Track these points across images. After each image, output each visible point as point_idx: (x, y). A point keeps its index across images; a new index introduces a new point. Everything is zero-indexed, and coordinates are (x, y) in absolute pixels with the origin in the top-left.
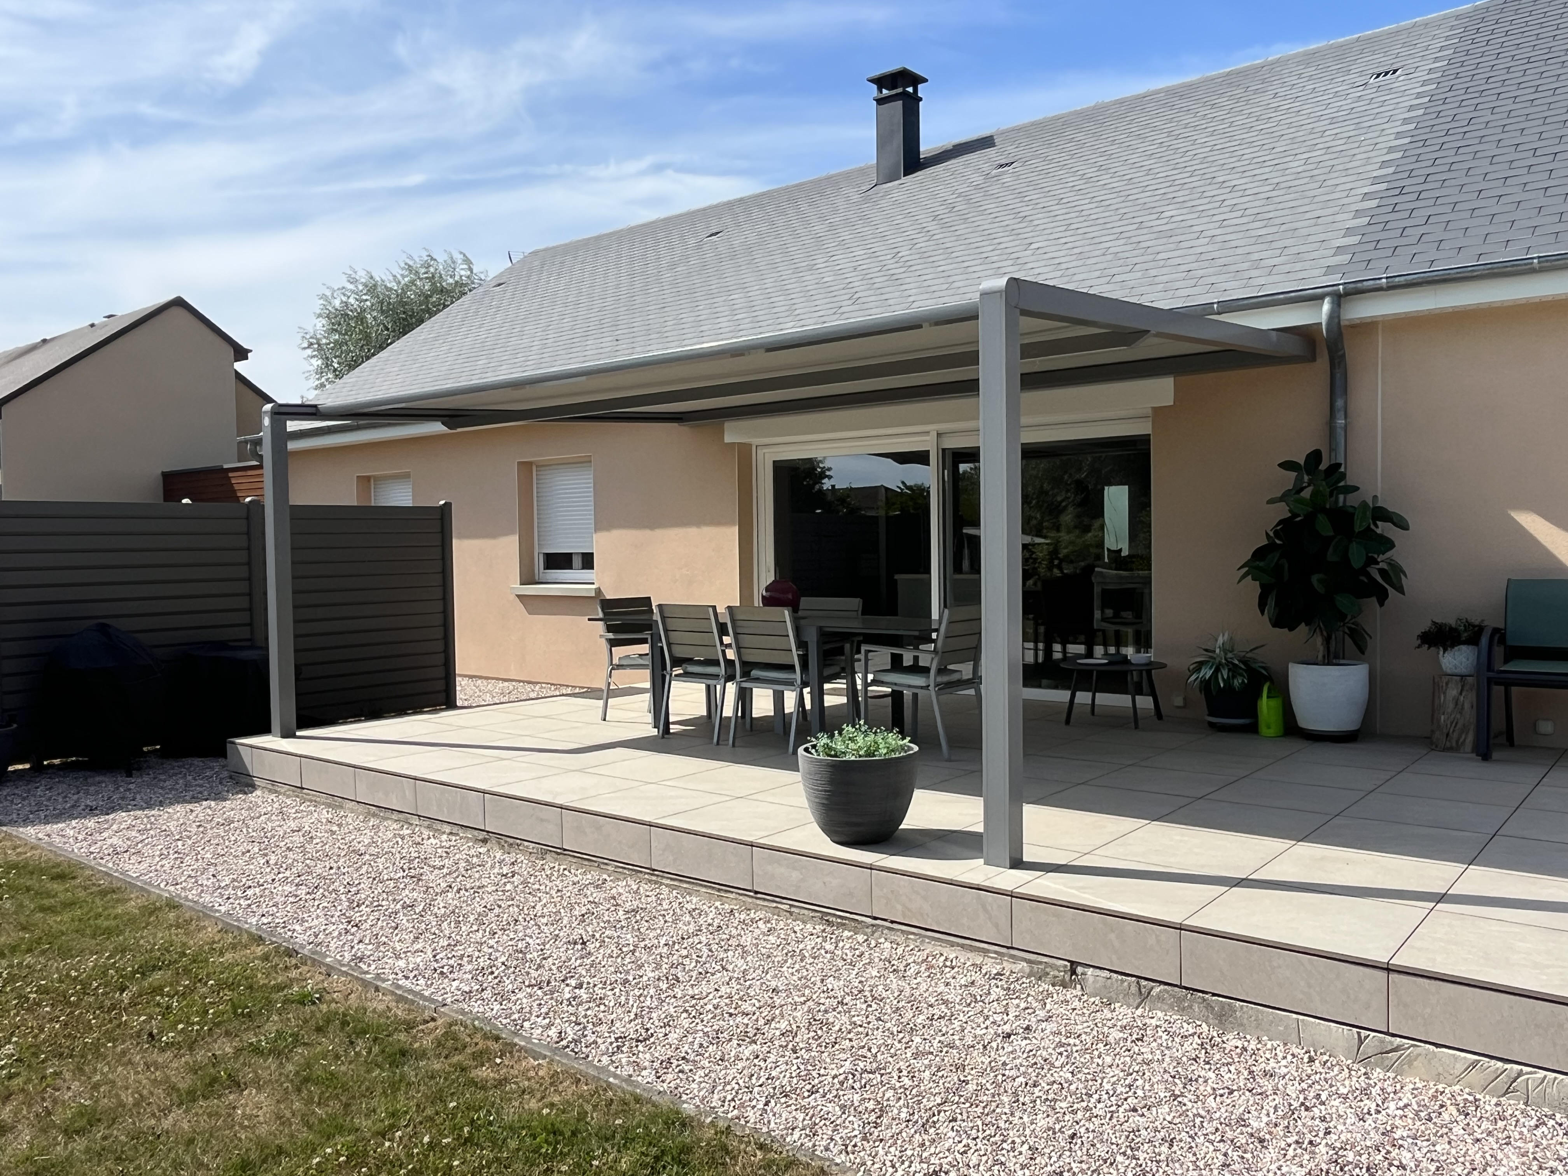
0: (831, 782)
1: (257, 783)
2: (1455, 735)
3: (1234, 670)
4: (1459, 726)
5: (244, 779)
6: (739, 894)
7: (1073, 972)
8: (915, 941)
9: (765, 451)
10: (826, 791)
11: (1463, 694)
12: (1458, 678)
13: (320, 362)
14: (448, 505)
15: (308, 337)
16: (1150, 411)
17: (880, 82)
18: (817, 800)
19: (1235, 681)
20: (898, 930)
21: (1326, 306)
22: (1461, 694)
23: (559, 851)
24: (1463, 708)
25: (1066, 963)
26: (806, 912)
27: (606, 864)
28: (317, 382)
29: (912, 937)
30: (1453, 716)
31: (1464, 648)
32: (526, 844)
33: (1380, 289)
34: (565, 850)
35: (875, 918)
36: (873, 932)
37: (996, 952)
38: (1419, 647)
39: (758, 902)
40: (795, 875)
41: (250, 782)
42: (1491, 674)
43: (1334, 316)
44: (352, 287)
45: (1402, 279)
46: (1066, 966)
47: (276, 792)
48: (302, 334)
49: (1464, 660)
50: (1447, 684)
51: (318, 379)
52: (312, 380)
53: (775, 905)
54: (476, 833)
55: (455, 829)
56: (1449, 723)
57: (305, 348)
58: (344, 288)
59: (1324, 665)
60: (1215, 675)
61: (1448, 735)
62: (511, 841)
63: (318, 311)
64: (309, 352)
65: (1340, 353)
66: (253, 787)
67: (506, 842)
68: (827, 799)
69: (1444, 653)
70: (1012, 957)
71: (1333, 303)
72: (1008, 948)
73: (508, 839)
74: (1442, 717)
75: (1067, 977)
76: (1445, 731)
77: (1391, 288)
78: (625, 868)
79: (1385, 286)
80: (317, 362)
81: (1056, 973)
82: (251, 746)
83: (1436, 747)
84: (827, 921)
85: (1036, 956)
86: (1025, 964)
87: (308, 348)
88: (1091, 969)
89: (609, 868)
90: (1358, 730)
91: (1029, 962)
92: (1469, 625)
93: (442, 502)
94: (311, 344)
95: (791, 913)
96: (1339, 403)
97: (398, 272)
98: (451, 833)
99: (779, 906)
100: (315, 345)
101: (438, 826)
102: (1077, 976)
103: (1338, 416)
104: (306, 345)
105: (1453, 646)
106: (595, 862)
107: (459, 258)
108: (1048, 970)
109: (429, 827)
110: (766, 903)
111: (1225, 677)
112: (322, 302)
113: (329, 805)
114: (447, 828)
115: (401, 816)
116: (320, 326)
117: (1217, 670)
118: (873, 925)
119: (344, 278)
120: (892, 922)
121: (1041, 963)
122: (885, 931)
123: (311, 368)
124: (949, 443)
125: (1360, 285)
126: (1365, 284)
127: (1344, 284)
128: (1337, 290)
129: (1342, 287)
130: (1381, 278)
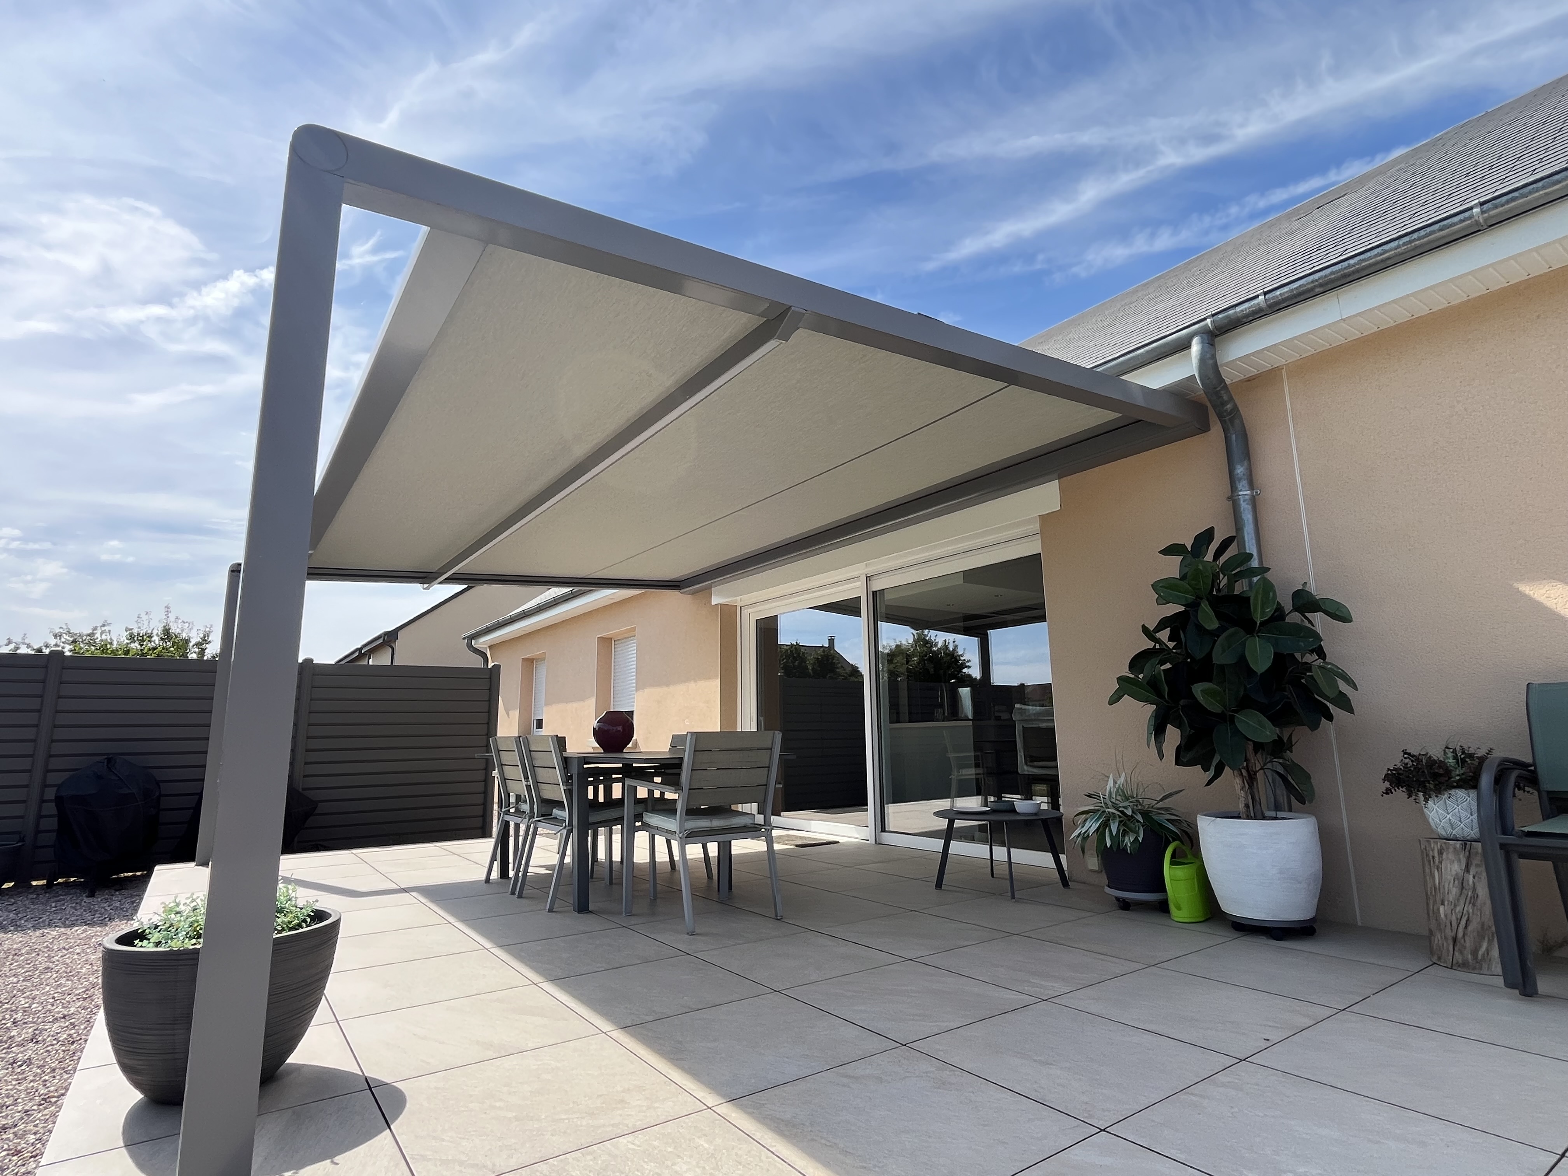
2: (1469, 943)
3: (1126, 822)
4: (1474, 925)
9: (749, 611)
11: (1473, 871)
12: (1458, 844)
14: (497, 667)
16: (1037, 524)
19: (1127, 839)
21: (1196, 350)
22: (1467, 869)
24: (1475, 896)
30: (1459, 909)
31: (1460, 793)
33: (1259, 313)
38: (1388, 792)
42: (1508, 839)
43: (1207, 362)
45: (1286, 289)
49: (1464, 814)
50: (1440, 853)
56: (1454, 918)
59: (1249, 817)
60: (1100, 830)
61: (1455, 940)
65: (1228, 407)
69: (1426, 800)
71: (1202, 342)
74: (1442, 908)
76: (1450, 934)
79: (1264, 304)
83: (1439, 958)
90: (1313, 920)
92: (1464, 757)
96: (1240, 470)
103: (1240, 487)
105: (1439, 791)
111: (1114, 833)
117: (1105, 825)
124: (877, 586)
125: (1231, 312)
126: (1238, 309)
127: (1213, 315)
128: (1207, 325)
129: (1209, 321)
130: (1257, 297)
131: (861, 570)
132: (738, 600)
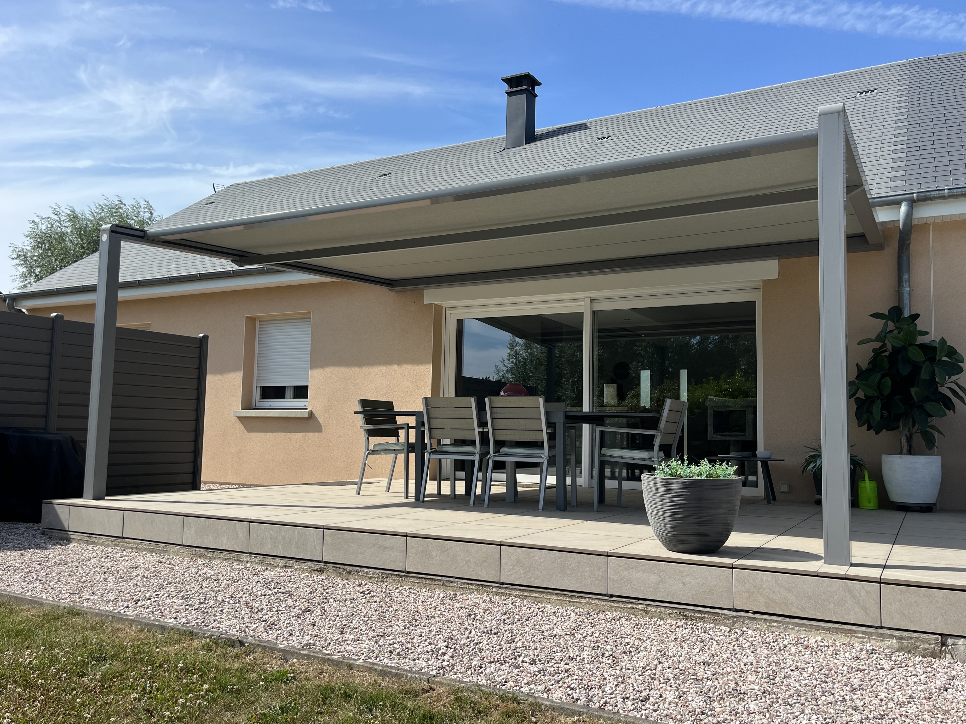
0: (686, 498)
1: (72, 537)
5: (56, 534)
6: (592, 598)
7: (943, 644)
8: (778, 627)
9: (450, 312)
10: (680, 506)
13: (25, 270)
14: (206, 338)
15: (17, 250)
16: (760, 284)
17: (510, 81)
18: (670, 515)
20: (760, 619)
21: (903, 208)
23: (402, 574)
25: (937, 636)
26: (663, 610)
27: (452, 582)
28: (21, 284)
29: (775, 624)
32: (366, 570)
33: (943, 197)
34: (408, 572)
35: (737, 610)
36: (734, 623)
37: (863, 633)
39: (613, 604)
40: (653, 578)
41: (65, 536)
43: (909, 215)
44: (56, 217)
46: (937, 639)
47: (93, 543)
48: (13, 249)
51: (22, 282)
52: (17, 282)
53: (630, 606)
54: (312, 564)
55: (289, 562)
57: (13, 259)
58: (49, 217)
62: (351, 568)
63: (27, 233)
64: (17, 261)
65: (908, 242)
66: (69, 541)
67: (344, 570)
68: (681, 513)
70: (881, 635)
71: (908, 205)
72: (877, 628)
73: (346, 567)
75: (938, 649)
77: (951, 197)
78: (471, 584)
79: (946, 195)
80: (22, 270)
81: (927, 646)
82: (70, 505)
84: (685, 616)
85: (906, 633)
86: (895, 641)
87: (16, 259)
88: (962, 639)
89: (455, 585)
90: (934, 504)
91: (899, 638)
93: (201, 335)
94: (20, 256)
95: (647, 612)
96: (906, 276)
97: (93, 208)
98: (285, 566)
99: (635, 606)
100: (22, 257)
101: (272, 561)
102: (947, 646)
103: (905, 285)
104: (15, 256)
106: (440, 581)
107: (143, 204)
108: (918, 644)
109: (260, 563)
110: (621, 605)
112: (31, 225)
113: (151, 551)
114: (281, 562)
115: (232, 555)
116: (27, 244)
118: (734, 617)
119: (51, 211)
120: (755, 612)
121: (911, 638)
122: (747, 621)
123: (18, 273)
124: (600, 307)
125: (928, 194)
126: (932, 193)
127: (918, 192)
128: (913, 197)
129: (915, 195)
130: (944, 190)
131: (587, 295)
132: (445, 303)
